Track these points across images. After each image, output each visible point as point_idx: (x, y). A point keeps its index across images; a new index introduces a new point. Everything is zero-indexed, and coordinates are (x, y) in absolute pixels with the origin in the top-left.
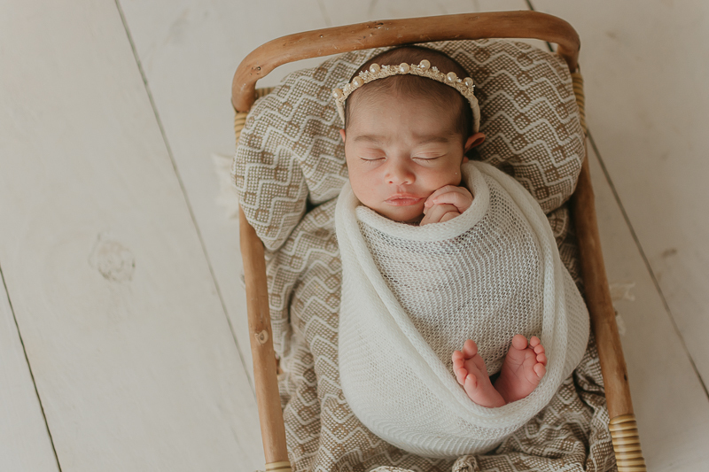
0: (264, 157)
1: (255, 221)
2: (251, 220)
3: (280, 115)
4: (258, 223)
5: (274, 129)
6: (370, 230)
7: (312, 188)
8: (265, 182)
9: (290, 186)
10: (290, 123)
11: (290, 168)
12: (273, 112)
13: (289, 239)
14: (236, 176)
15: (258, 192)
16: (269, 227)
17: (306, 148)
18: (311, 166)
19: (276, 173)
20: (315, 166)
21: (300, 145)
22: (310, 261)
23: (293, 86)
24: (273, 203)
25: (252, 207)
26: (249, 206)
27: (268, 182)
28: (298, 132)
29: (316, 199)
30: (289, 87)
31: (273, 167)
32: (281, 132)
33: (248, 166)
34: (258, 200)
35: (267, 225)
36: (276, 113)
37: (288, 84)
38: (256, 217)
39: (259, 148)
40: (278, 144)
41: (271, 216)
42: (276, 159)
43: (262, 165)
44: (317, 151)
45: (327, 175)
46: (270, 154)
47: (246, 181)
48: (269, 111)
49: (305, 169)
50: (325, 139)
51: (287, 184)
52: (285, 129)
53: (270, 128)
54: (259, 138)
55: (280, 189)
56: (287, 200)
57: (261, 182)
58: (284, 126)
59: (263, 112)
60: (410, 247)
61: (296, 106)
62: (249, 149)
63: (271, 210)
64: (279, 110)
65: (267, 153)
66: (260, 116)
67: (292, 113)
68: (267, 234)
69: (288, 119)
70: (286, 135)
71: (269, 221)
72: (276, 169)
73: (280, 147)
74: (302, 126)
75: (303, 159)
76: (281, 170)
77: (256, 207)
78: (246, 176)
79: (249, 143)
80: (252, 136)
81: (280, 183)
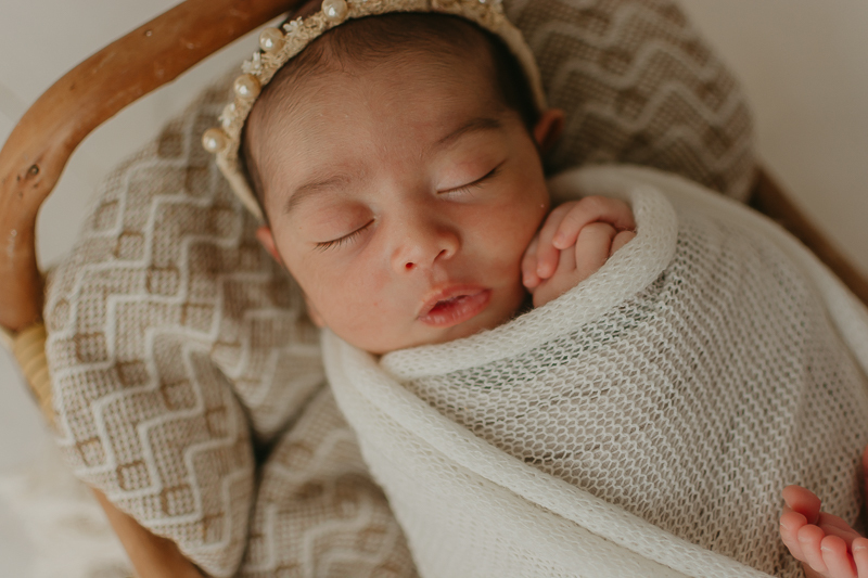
0: (123, 372)
1: (167, 521)
2: (155, 523)
3: (121, 264)
4: (175, 521)
5: (123, 298)
6: (436, 385)
7: (254, 399)
8: (151, 423)
9: (208, 412)
10: (153, 267)
11: (190, 372)
12: (103, 266)
13: (252, 535)
14: (79, 446)
15: (147, 454)
16: (206, 520)
17: (211, 307)
18: (236, 345)
19: (166, 397)
20: (245, 342)
21: (196, 306)
22: (316, 562)
23: (122, 196)
24: (188, 462)
25: (147, 491)
26: (139, 494)
27: (158, 421)
28: (178, 278)
29: (268, 423)
30: (115, 202)
31: (153, 385)
32: (140, 296)
33: (97, 408)
34: (152, 471)
35: (197, 516)
36: (111, 263)
37: (109, 197)
38: (165, 509)
39: (105, 359)
40: (143, 328)
41: (197, 493)
42: (151, 368)
43: (129, 392)
44: (236, 307)
45: (274, 355)
46: (136, 362)
47: (106, 443)
48: (93, 268)
49: (224, 359)
50: (239, 276)
51: (199, 409)
52: (148, 285)
53: (112, 301)
54: (96, 334)
55: (190, 427)
56: (214, 444)
57: (142, 430)
58: (142, 282)
59: (79, 277)
60: (552, 354)
61: (148, 229)
62: (83, 368)
63: (191, 479)
64: (117, 254)
65: (127, 363)
66: (76, 289)
67: (147, 246)
68: (205, 538)
69: (144, 262)
70: (155, 298)
71: (198, 505)
72: (163, 387)
73: (150, 334)
74: (182, 263)
75: (212, 336)
76: (173, 385)
77: (156, 488)
78: (100, 430)
79: (79, 356)
80: (77, 338)
81: (184, 414)
